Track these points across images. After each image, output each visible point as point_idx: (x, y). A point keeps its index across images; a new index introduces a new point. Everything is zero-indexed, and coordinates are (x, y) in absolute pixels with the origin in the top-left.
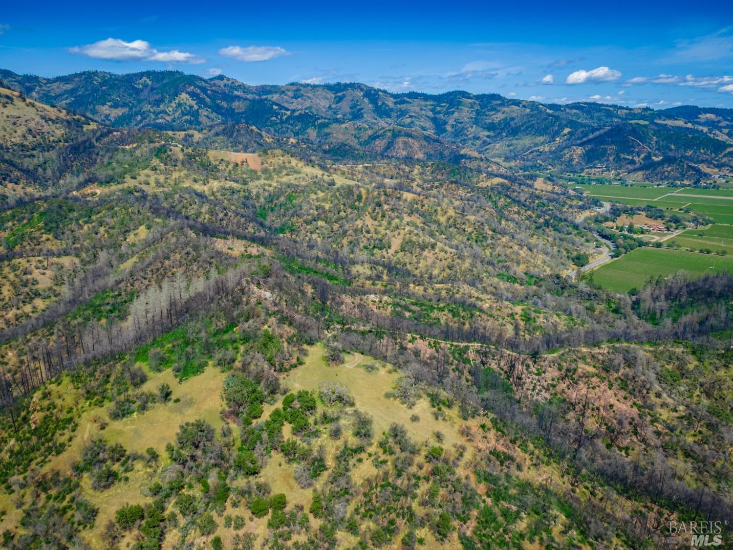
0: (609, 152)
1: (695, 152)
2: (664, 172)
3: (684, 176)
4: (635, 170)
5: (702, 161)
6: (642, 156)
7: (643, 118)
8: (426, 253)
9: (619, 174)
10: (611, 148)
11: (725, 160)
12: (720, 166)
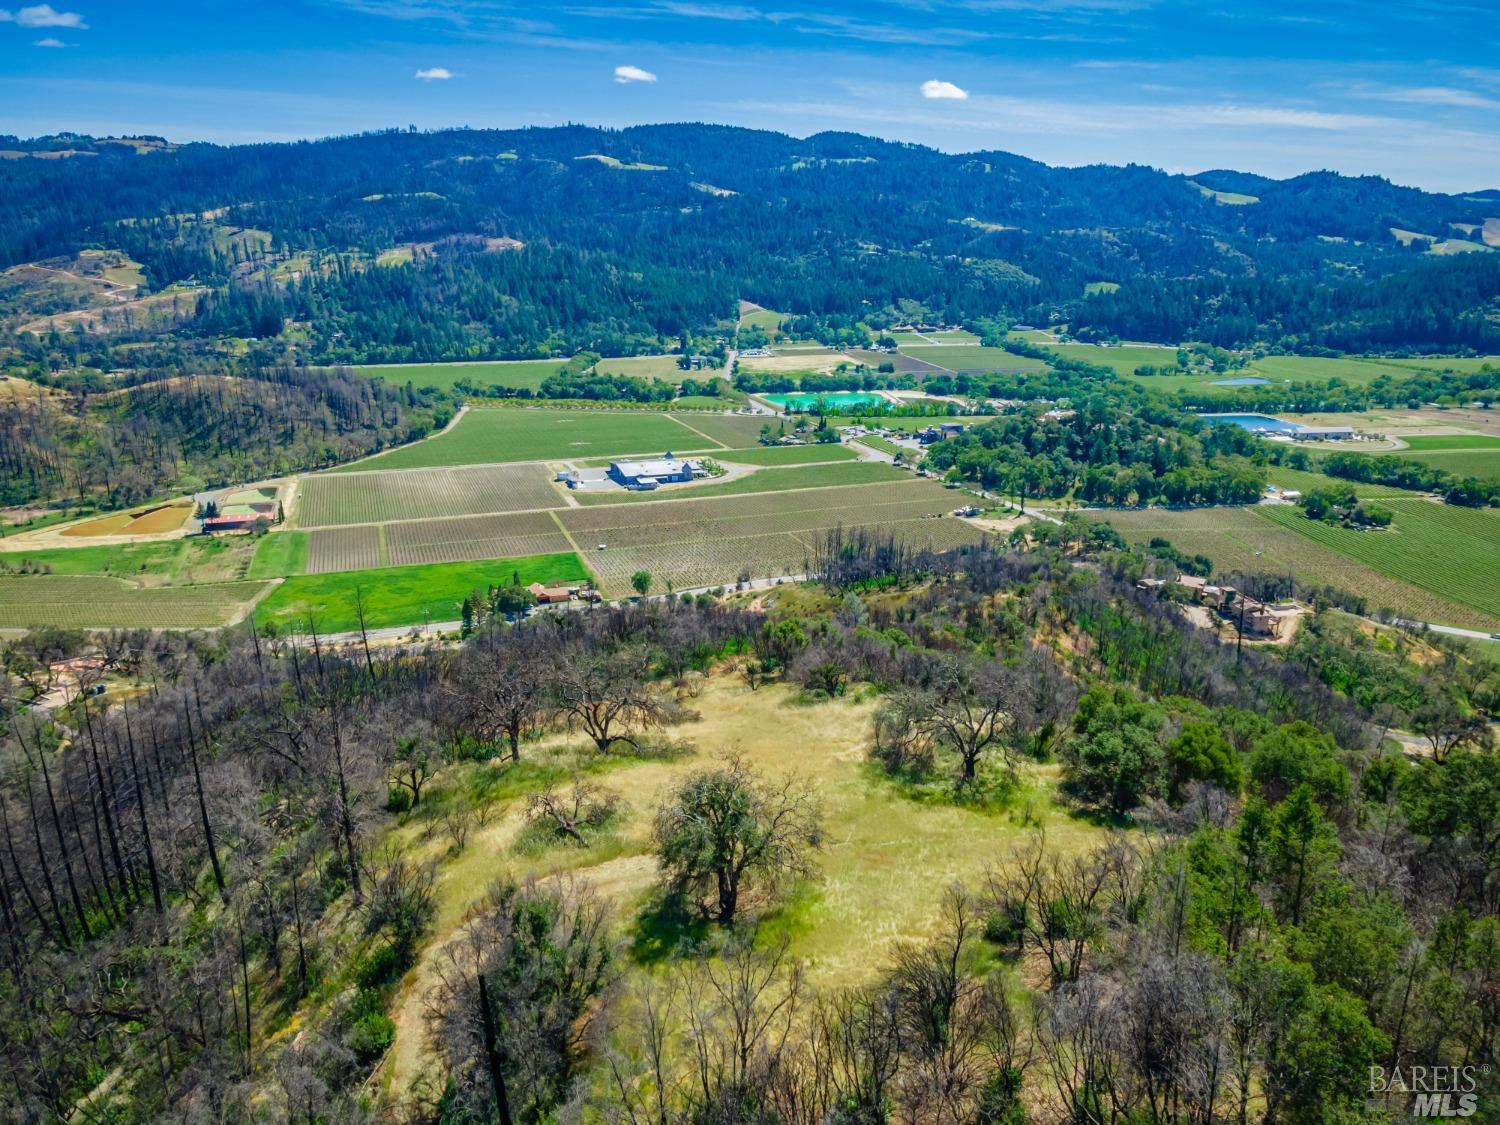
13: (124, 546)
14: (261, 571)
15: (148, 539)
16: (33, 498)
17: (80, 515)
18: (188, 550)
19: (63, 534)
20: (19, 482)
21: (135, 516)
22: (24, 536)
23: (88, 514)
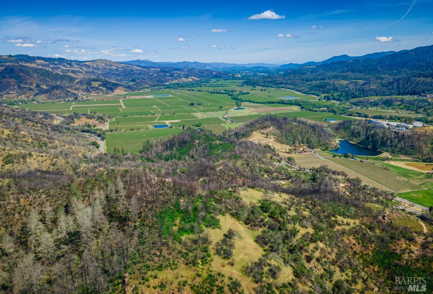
0: (12, 83)
1: (61, 82)
2: (56, 95)
3: (67, 95)
4: (37, 94)
5: (68, 87)
6: (34, 85)
7: (11, 61)
8: (28, 160)
9: (28, 97)
10: (12, 81)
11: (77, 86)
12: (77, 89)
13: (411, 170)
14: (426, 186)
15: (419, 170)
16: (412, 155)
17: (416, 161)
18: (422, 176)
19: (405, 164)
20: (411, 150)
21: (426, 165)
22: (398, 162)
23: (418, 161)
